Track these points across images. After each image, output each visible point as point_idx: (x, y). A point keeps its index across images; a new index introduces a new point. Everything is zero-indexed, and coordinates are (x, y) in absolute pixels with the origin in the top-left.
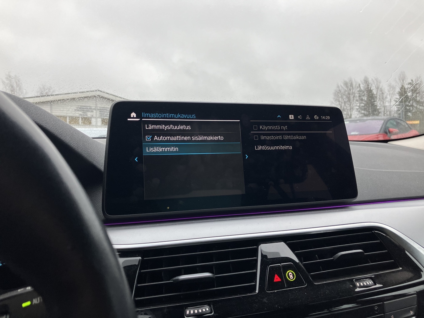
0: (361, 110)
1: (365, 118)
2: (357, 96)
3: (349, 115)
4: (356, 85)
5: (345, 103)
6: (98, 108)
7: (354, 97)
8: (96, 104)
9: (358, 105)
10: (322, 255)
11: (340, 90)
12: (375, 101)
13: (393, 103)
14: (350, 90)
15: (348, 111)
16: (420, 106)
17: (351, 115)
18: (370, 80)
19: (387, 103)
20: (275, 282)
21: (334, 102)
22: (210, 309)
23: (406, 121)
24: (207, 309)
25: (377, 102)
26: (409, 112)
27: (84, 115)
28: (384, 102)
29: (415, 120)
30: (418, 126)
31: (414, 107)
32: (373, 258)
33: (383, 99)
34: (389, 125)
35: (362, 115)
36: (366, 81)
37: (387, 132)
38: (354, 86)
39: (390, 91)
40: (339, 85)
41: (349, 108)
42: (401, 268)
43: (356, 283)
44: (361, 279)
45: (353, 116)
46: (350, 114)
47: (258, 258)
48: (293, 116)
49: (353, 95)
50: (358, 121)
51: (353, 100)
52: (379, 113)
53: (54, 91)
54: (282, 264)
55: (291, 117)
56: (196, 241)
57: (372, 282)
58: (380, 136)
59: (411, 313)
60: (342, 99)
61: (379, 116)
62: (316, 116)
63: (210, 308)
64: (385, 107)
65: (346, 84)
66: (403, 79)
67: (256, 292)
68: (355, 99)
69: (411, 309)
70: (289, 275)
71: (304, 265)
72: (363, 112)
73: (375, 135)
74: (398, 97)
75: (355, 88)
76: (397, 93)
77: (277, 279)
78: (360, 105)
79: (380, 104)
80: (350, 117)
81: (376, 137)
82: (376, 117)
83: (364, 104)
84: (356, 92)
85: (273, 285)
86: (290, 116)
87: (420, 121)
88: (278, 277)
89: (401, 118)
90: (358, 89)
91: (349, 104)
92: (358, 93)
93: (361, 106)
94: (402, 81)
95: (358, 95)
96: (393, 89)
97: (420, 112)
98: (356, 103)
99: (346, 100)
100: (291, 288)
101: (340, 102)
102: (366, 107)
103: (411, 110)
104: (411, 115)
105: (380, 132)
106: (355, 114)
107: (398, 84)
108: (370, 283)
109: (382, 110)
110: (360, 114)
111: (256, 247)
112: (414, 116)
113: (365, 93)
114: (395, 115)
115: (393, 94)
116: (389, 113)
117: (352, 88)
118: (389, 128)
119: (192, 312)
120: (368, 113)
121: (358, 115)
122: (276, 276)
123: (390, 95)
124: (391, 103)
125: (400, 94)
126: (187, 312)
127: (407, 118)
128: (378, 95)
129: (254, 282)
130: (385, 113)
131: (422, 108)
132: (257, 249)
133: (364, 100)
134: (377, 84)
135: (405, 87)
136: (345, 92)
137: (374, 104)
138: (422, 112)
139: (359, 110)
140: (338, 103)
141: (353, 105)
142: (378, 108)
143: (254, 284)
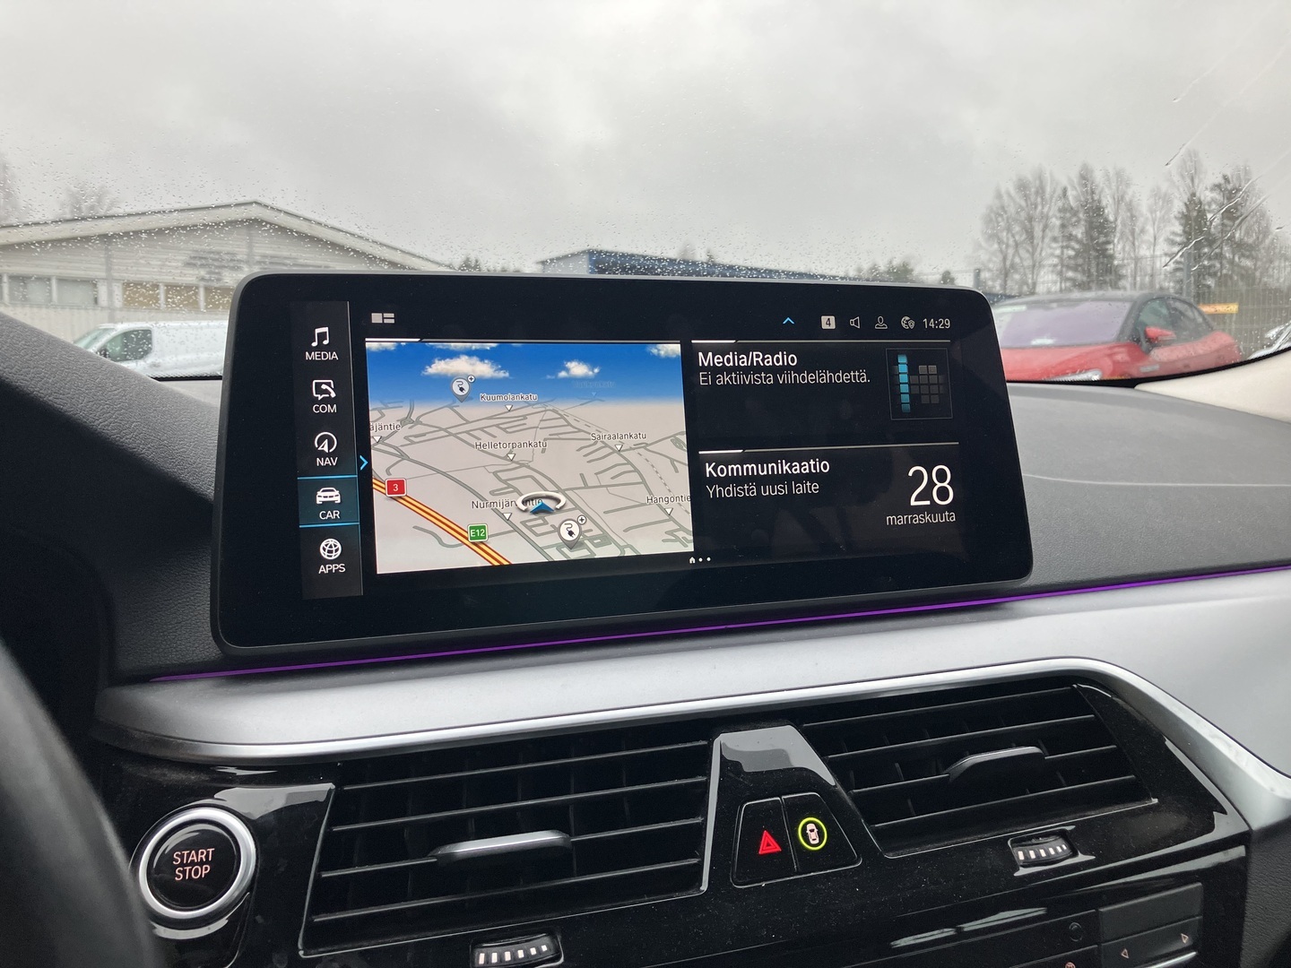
0: (1064, 269)
1: (1076, 294)
2: (1054, 227)
3: (1027, 284)
4: (1054, 192)
5: (1017, 245)
6: (258, 258)
7: (1045, 227)
8: (250, 246)
9: (1058, 252)
10: (914, 764)
11: (1003, 208)
12: (1108, 243)
13: (1162, 247)
14: (1036, 208)
15: (1027, 271)
16: (1243, 255)
17: (1034, 284)
18: (1098, 177)
19: (1144, 246)
20: (762, 855)
21: (983, 244)
22: (552, 948)
23: (1198, 302)
24: (544, 948)
25: (1114, 245)
26: (1210, 275)
27: (210, 280)
28: (1137, 243)
29: (1225, 301)
30: (1234, 319)
31: (1224, 262)
32: (1073, 771)
33: (1133, 236)
34: (1144, 317)
35: (1068, 284)
36: (1085, 177)
37: (1140, 341)
38: (1047, 196)
39: (1155, 211)
40: (1003, 191)
41: (1028, 263)
42: (1155, 801)
43: (1014, 851)
44: (1030, 838)
45: (1040, 289)
46: (1030, 281)
47: (710, 779)
48: (832, 318)
49: (1044, 221)
50: (1054, 305)
51: (1043, 238)
52: (1120, 277)
53: (112, 204)
54: (785, 797)
55: (828, 322)
56: (512, 729)
57: (1065, 847)
58: (1116, 350)
59: (1185, 941)
60: (1010, 235)
61: (1119, 288)
62: (907, 318)
63: (553, 942)
64: (1137, 260)
65: (1022, 186)
66: (1192, 173)
67: (702, 888)
68: (1049, 234)
69: (1184, 929)
70: (808, 831)
71: (855, 798)
72: (1070, 274)
73: (1101, 347)
74: (1178, 228)
75: (1051, 197)
76: (1176, 217)
77: (768, 845)
78: (1062, 253)
79: (1124, 248)
80: (1032, 293)
81: (1109, 352)
82: (1111, 293)
83: (1073, 249)
84: (1051, 214)
85: (755, 866)
86: (824, 319)
87: (1240, 304)
88: (770, 837)
89: (1184, 297)
90: (1060, 204)
91: (1031, 250)
92: (1058, 215)
93: (1065, 256)
94: (1188, 181)
95: (1058, 223)
96: (1163, 203)
97: (1242, 275)
98: (1051, 248)
99: (1021, 237)
100: (812, 874)
101: (1003, 243)
102: (1080, 261)
103: (1216, 269)
104: (1213, 285)
105: (1118, 339)
106: (1047, 281)
107: (1179, 189)
108: (1059, 850)
109: (1127, 270)
110: (1061, 283)
111: (704, 743)
112: (1223, 289)
113: (1081, 215)
114: (1166, 284)
115: (1163, 219)
116: (1147, 279)
117: (1042, 199)
118: (1146, 325)
119: (494, 958)
120: (1085, 279)
121: (1055, 282)
122: (766, 835)
123: (1154, 224)
124: (1157, 248)
125: (1183, 221)
126: (478, 959)
127: (1203, 296)
128: (1119, 222)
129: (694, 856)
130: (1138, 279)
131: (1248, 263)
132: (708, 751)
133: (1076, 236)
134: (1118, 188)
135: (1202, 198)
136: (1018, 213)
137: (1107, 249)
138: (1248, 276)
139: (1059, 268)
140: (996, 246)
141: (1040, 254)
142: (1116, 263)
143: (695, 861)
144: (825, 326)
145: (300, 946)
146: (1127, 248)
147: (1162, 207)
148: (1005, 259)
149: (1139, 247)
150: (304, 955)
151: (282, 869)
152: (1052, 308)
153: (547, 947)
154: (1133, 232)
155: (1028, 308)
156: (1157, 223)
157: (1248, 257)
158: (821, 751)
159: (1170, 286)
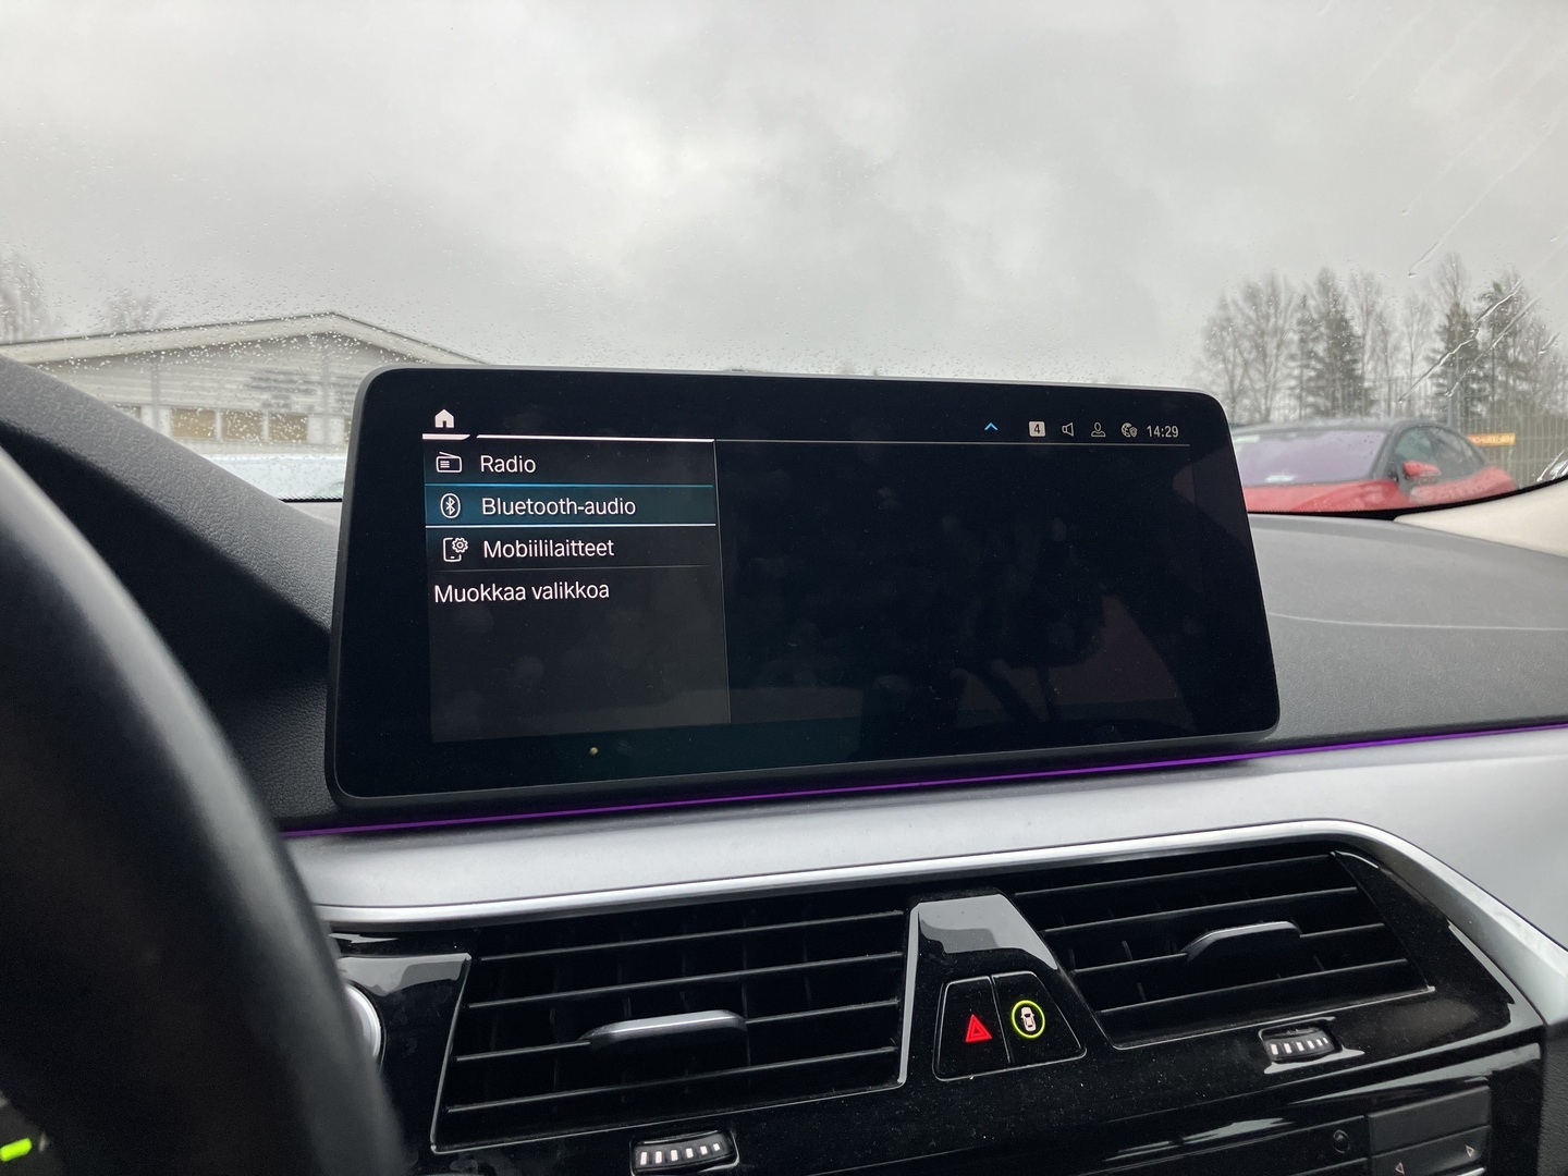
0: (1304, 394)
1: (1319, 423)
2: (1291, 342)
3: (1260, 412)
4: (1289, 305)
5: (1246, 364)
6: (333, 379)
7: (1280, 343)
8: (325, 365)
9: (1296, 373)
10: (1146, 940)
11: (1228, 320)
12: (1355, 362)
13: (1421, 367)
14: (1268, 320)
15: (1259, 395)
16: (1519, 378)
17: (1268, 410)
18: (1343, 285)
19: (1399, 366)
20: (970, 1043)
22: (725, 1146)
23: (1466, 434)
24: (717, 1147)
25: (1363, 364)
26: (1479, 400)
27: (279, 405)
28: (1390, 364)
29: (1499, 431)
30: (1510, 452)
31: (1496, 384)
32: (1332, 953)
33: (1385, 354)
34: (1401, 450)
35: (1308, 410)
36: (1325, 286)
37: (1396, 474)
38: (1282, 305)
39: (1412, 324)
40: (1229, 300)
41: (1260, 385)
42: (1432, 989)
43: (1266, 1044)
44: (1284, 1030)
45: (1275, 416)
46: (1263, 407)
47: (907, 953)
48: (1042, 424)
49: (1279, 336)
50: (1293, 435)
51: (1278, 356)
52: (1372, 403)
53: (162, 315)
54: (997, 976)
55: (1037, 429)
57: (1326, 1041)
58: (1368, 489)
59: (1470, 1155)
60: (1237, 353)
61: (1370, 416)
62: (1128, 425)
63: (727, 1142)
64: (1390, 381)
65: (1252, 296)
66: (1453, 280)
67: (899, 1081)
68: (1285, 352)
69: (1470, 1141)
70: (1023, 1016)
71: (1077, 979)
72: (1311, 399)
73: (1352, 483)
74: (1441, 345)
75: (1287, 310)
76: (1437, 332)
77: (976, 1031)
78: (1301, 373)
79: (1375, 369)
80: (1266, 419)
81: (1360, 491)
82: (1357, 420)
83: (1314, 369)
84: (1287, 327)
85: (960, 1055)
86: (1032, 425)
87: (1518, 435)
88: (978, 1022)
89: (1449, 425)
90: (1299, 316)
91: (1263, 370)
92: (1296, 329)
93: (1305, 378)
94: (1450, 289)
95: (1296, 338)
96: (1421, 315)
97: (1518, 401)
98: (1288, 367)
99: (1251, 355)
100: (1029, 1066)
101: (1229, 361)
102: (1322, 383)
103: (1486, 393)
104: (1484, 414)
105: (1371, 476)
106: (1284, 408)
107: (1439, 299)
108: (1320, 1044)
109: (1380, 394)
110: (1301, 409)
111: (901, 913)
112: (1496, 416)
113: (1323, 329)
114: (1428, 411)
115: (1420, 333)
116: (1404, 405)
117: (1276, 308)
118: (1404, 459)
119: (659, 1158)
120: (1329, 404)
121: (1294, 409)
122: (974, 1022)
123: (1410, 339)
124: (1416, 367)
125: (1446, 337)
126: (640, 1158)
127: (1471, 423)
128: (1368, 338)
129: (890, 1044)
130: (1393, 404)
131: (1523, 386)
132: (903, 923)
133: (1316, 354)
134: (1366, 298)
135: (1468, 310)
136: (1245, 326)
137: (1354, 369)
138: (1524, 401)
139: (1298, 391)
140: (1221, 366)
141: (1275, 375)
142: (1366, 385)
143: (890, 1049)
144: (1033, 433)
145: (432, 1140)
146: (1379, 369)
147: (1420, 320)
148: (1232, 382)
149: (1393, 367)
150: (438, 1150)
151: (411, 1050)
152: (1291, 440)
153: (721, 1145)
154: (1385, 349)
155: (1263, 439)
156: (1413, 340)
157: (1525, 379)
158: (1037, 924)
159: (1432, 413)
